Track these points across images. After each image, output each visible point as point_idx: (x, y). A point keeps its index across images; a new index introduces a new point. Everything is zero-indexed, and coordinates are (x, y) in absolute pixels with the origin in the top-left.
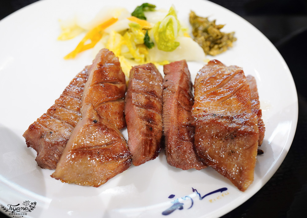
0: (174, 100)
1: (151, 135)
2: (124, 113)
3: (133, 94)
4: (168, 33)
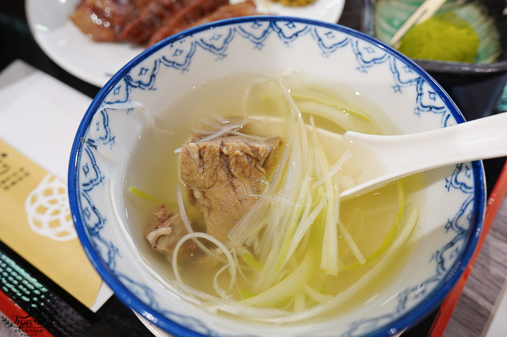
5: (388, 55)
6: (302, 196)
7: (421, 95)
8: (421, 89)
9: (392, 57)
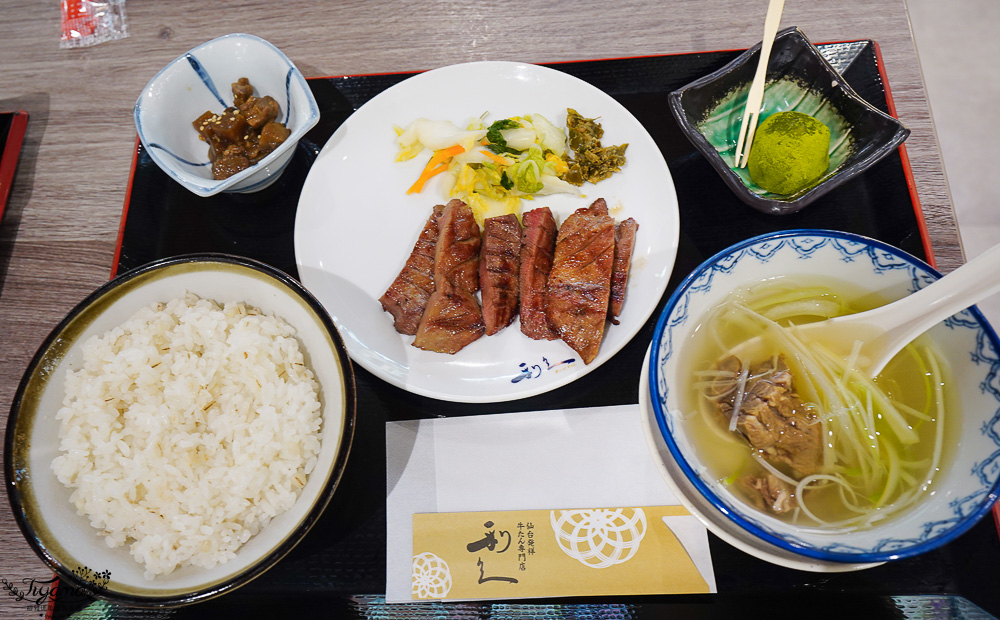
0: (531, 266)
1: (505, 304)
2: (478, 273)
3: (487, 257)
4: (528, 177)
5: (828, 238)
6: (847, 398)
7: (876, 258)
8: (874, 254)
9: (833, 239)
